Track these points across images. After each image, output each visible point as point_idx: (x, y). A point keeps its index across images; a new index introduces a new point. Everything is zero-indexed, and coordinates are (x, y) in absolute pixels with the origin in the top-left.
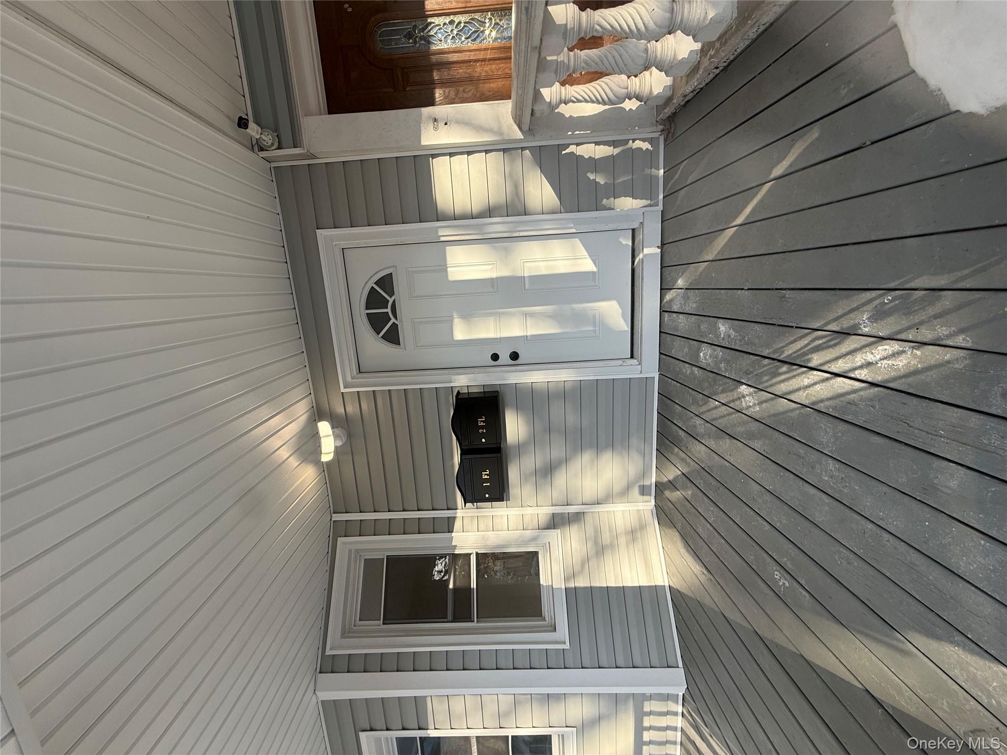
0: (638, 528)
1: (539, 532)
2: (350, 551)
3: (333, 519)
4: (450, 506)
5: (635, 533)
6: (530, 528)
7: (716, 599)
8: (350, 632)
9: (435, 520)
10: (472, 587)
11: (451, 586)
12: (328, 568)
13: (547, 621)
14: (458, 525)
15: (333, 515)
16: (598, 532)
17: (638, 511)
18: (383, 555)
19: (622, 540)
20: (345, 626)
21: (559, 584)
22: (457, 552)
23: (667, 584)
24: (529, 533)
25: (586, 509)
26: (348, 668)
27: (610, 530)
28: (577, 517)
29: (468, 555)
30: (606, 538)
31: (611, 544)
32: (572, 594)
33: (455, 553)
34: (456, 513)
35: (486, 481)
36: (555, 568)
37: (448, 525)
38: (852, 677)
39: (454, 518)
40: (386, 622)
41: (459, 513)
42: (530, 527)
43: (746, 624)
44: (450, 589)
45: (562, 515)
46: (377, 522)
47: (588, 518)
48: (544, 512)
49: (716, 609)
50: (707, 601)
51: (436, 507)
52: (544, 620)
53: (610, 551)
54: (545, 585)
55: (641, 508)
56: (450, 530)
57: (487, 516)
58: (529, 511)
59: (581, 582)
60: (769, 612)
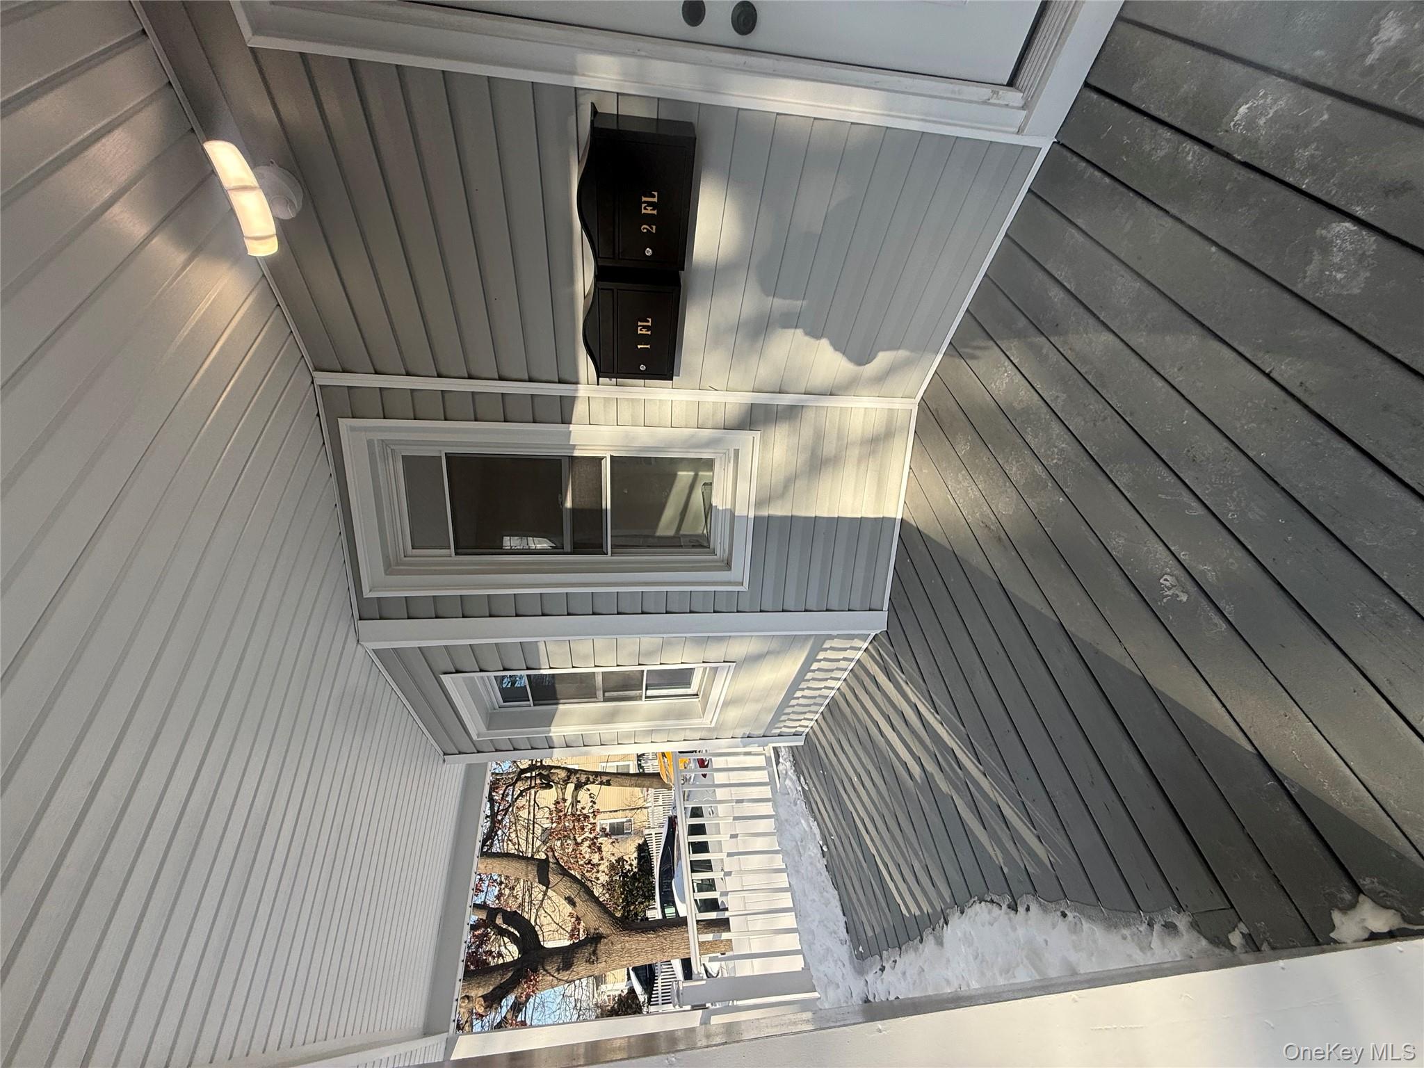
0: (882, 436)
1: (724, 433)
2: (370, 443)
3: (318, 382)
4: (566, 377)
5: (877, 442)
6: (710, 426)
7: (997, 566)
8: (398, 564)
9: (536, 400)
10: (604, 506)
11: (569, 504)
12: (332, 470)
13: (718, 554)
14: (580, 410)
15: (315, 374)
16: (819, 436)
17: (890, 410)
18: (441, 452)
19: (854, 453)
20: (388, 557)
21: (746, 510)
22: (577, 453)
23: (899, 517)
24: (706, 433)
25: (806, 401)
26: (408, 613)
27: (839, 438)
28: (792, 413)
29: (598, 461)
30: (829, 448)
31: (835, 457)
32: (763, 526)
33: (575, 455)
34: (576, 390)
35: (644, 339)
36: (743, 487)
37: (563, 411)
38: (1240, 734)
39: (573, 399)
40: (460, 551)
41: (583, 391)
42: (710, 424)
43: (1046, 611)
44: (566, 509)
45: (766, 408)
46: (415, 393)
47: (809, 416)
48: (736, 400)
49: (990, 573)
50: (977, 560)
51: (535, 375)
52: (713, 553)
53: (831, 470)
54: (721, 508)
55: (896, 406)
56: (566, 420)
57: (633, 399)
58: (710, 397)
59: (779, 510)
60: (1107, 614)
